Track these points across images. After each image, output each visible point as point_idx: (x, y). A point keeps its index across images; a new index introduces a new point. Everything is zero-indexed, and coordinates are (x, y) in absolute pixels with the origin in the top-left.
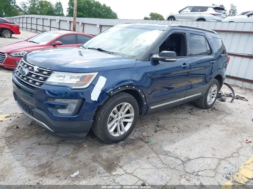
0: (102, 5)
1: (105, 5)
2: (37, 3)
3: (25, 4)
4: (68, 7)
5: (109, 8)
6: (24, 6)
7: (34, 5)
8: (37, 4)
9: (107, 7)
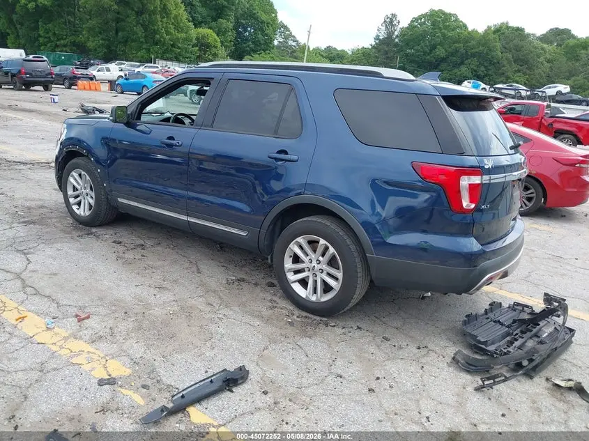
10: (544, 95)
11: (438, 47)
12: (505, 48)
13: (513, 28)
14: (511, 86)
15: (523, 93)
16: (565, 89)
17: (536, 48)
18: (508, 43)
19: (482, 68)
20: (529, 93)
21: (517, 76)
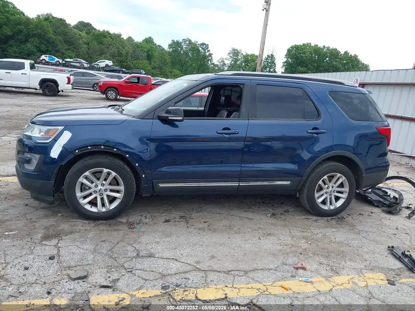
0: (342, 53)
1: (348, 53)
2: (240, 58)
3: (223, 61)
4: (285, 60)
5: (356, 56)
6: (222, 63)
7: (236, 60)
8: (240, 60)
9: (351, 55)
10: (98, 67)
11: (4, 26)
12: (55, 32)
13: (58, 19)
14: (76, 60)
15: (86, 65)
16: (110, 63)
17: (75, 34)
18: (57, 29)
19: (43, 46)
20: (88, 65)
21: (69, 53)
